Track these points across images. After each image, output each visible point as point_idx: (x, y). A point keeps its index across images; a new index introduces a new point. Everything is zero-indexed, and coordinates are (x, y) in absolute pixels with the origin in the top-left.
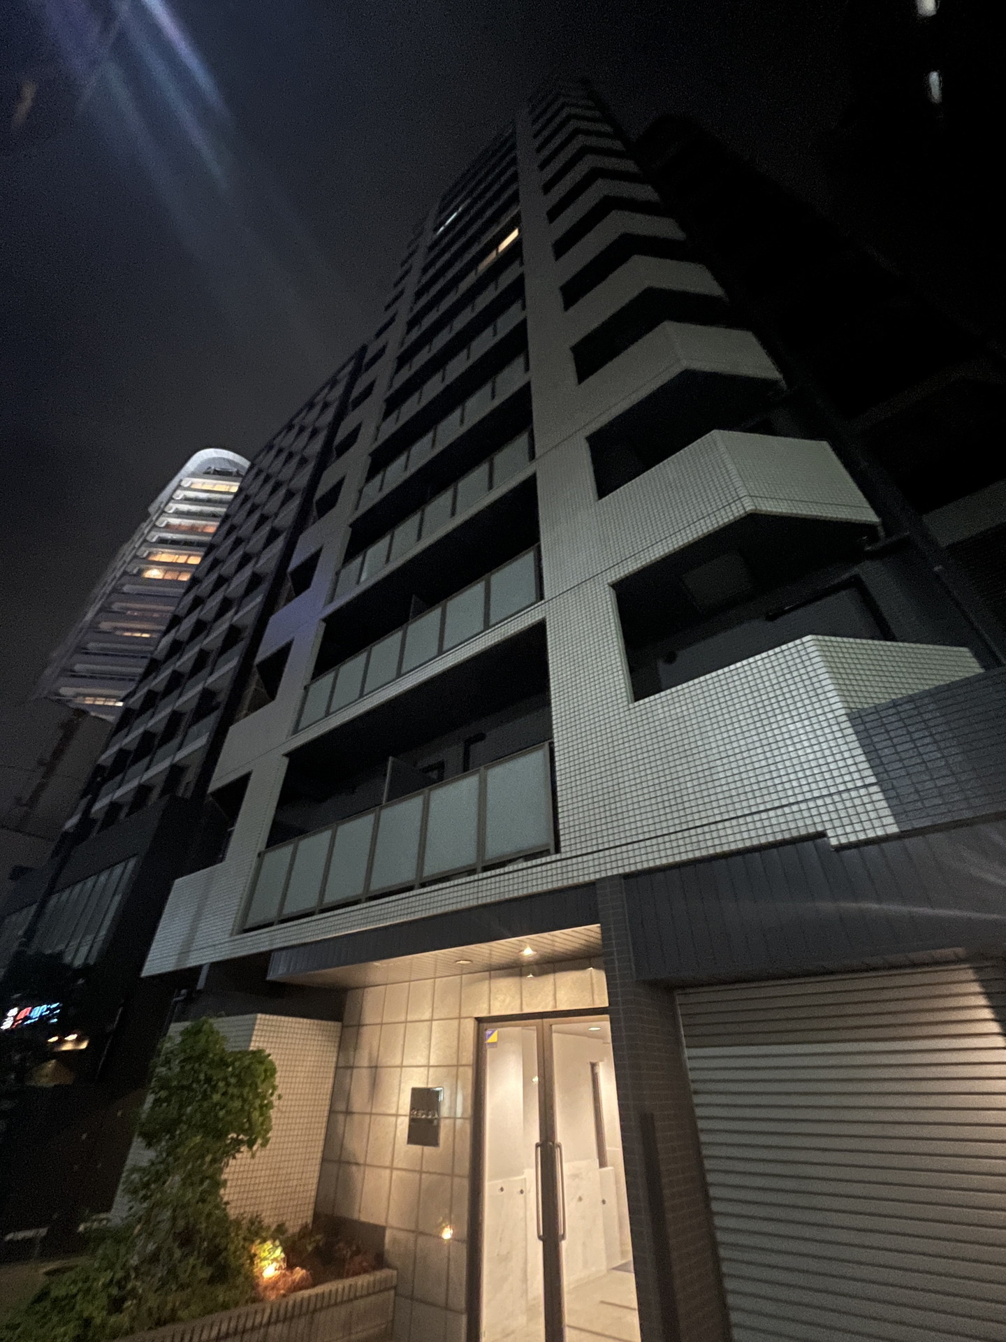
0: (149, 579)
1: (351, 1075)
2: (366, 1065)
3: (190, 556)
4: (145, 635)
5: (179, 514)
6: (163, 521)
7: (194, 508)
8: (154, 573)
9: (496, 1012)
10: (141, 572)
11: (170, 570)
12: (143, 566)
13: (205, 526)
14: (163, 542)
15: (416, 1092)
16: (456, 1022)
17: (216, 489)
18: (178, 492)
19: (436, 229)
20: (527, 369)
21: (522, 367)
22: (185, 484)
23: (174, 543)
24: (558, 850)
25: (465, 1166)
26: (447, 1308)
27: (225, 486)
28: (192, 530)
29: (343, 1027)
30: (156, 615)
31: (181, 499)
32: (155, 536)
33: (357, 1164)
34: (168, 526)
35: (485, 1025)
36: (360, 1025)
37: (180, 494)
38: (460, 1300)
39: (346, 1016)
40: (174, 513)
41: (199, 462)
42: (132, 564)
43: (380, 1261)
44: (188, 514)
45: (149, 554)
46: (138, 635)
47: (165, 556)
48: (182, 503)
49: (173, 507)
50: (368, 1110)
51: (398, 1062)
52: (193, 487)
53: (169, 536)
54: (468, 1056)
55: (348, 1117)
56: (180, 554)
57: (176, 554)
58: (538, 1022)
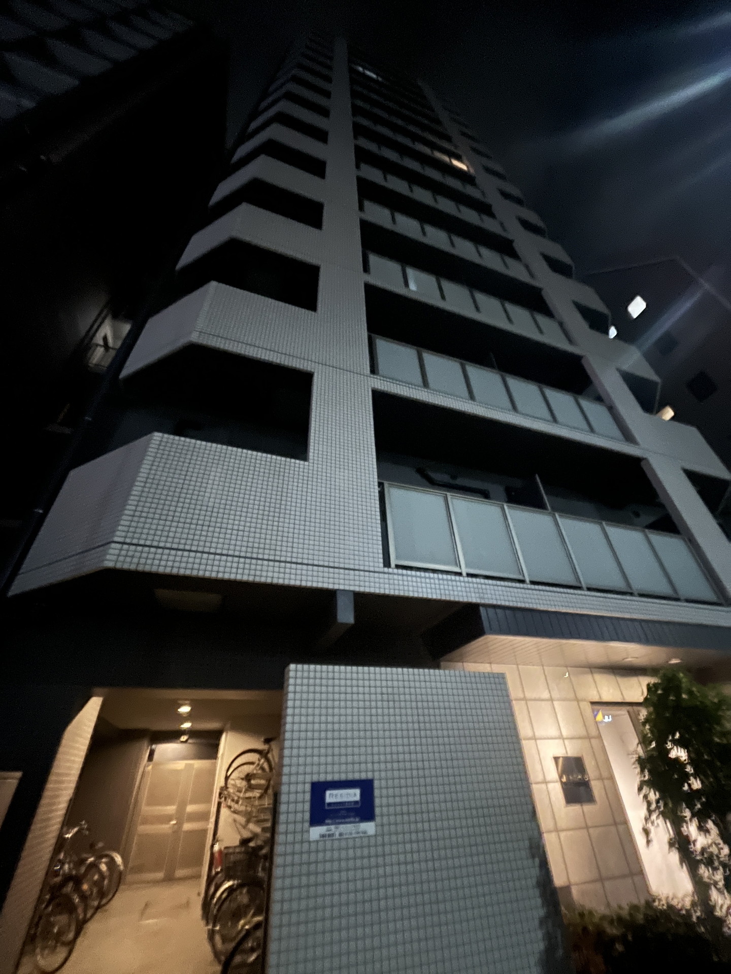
35: (594, 708)
51: (530, 735)
54: (595, 730)
58: (631, 708)
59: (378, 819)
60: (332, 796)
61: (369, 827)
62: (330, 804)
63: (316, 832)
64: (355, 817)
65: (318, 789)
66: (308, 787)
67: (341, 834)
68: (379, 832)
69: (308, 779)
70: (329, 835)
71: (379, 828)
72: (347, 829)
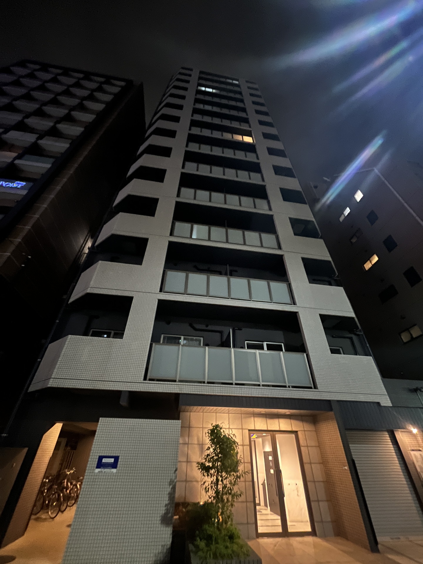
2: (196, 443)
9: (257, 428)
19: (200, 86)
20: (270, 209)
24: (316, 388)
25: (250, 478)
26: (248, 523)
35: (252, 432)
36: (189, 427)
54: (247, 441)
58: (272, 433)
59: (118, 468)
60: (104, 460)
61: (114, 470)
62: (103, 463)
63: (97, 470)
64: (111, 467)
65: (101, 458)
66: (98, 457)
67: (105, 472)
68: (118, 472)
69: (98, 455)
70: (101, 471)
71: (118, 471)
72: (107, 470)
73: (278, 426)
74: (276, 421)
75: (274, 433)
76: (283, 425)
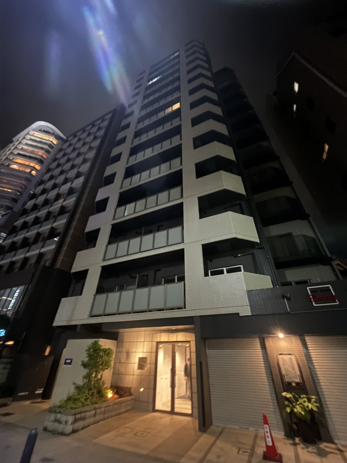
0: (12, 168)
1: (121, 354)
2: (125, 351)
3: (30, 162)
4: (9, 190)
5: (27, 144)
6: (20, 147)
7: (34, 144)
8: (15, 166)
9: (162, 340)
10: (9, 165)
11: (22, 166)
12: (10, 163)
13: (38, 152)
14: (19, 154)
15: (140, 359)
16: (151, 343)
17: (43, 138)
18: (28, 136)
19: (149, 82)
20: (181, 164)
21: (179, 163)
22: (31, 133)
23: (24, 156)
24: (185, 308)
25: (153, 374)
26: (148, 402)
27: (47, 138)
28: (32, 152)
29: (118, 342)
30: (14, 183)
31: (29, 139)
32: (16, 152)
33: (123, 374)
34: (22, 149)
35: (159, 343)
36: (123, 342)
37: (28, 137)
38: (151, 400)
39: (118, 339)
40: (25, 144)
41: (37, 125)
42: (6, 161)
43: (131, 394)
44: (31, 145)
45: (13, 158)
46: (6, 190)
47: (20, 160)
48: (28, 141)
49: (25, 141)
50: (126, 362)
51: (135, 351)
52: (34, 135)
53: (22, 152)
54: (154, 350)
55: (120, 364)
56: (27, 161)
57: (25, 160)
58: (172, 343)
59: (71, 365)
60: (67, 361)
66: (65, 359)
70: (65, 366)
72: (68, 366)
73: (176, 338)
74: (175, 334)
75: (174, 343)
76: (180, 337)
